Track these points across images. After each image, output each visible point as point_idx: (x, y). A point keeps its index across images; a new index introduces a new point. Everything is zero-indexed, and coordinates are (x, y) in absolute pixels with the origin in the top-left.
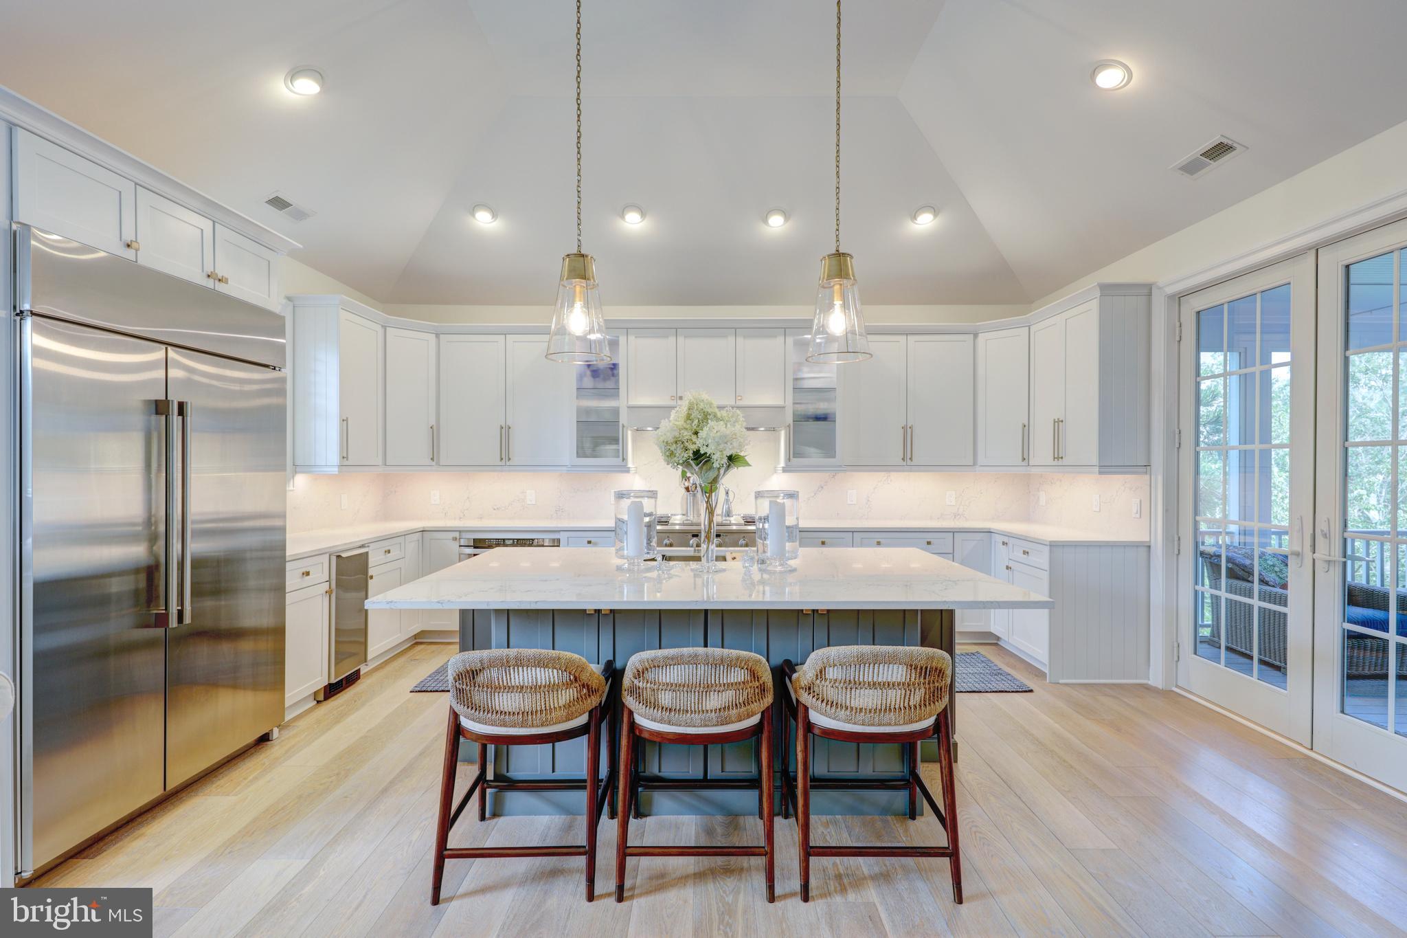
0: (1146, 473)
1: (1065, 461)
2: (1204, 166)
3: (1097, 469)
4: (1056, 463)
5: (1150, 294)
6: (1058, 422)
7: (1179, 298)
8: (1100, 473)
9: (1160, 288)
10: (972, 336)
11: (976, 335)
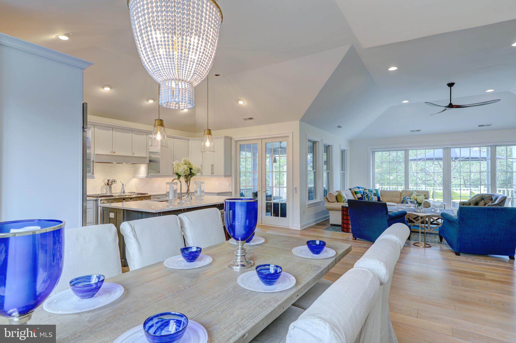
0: (231, 177)
1: (214, 174)
2: (248, 120)
3: (224, 176)
4: (212, 175)
5: (231, 139)
6: (212, 165)
7: (236, 141)
8: (224, 177)
9: (233, 138)
10: (188, 141)
11: (189, 140)
